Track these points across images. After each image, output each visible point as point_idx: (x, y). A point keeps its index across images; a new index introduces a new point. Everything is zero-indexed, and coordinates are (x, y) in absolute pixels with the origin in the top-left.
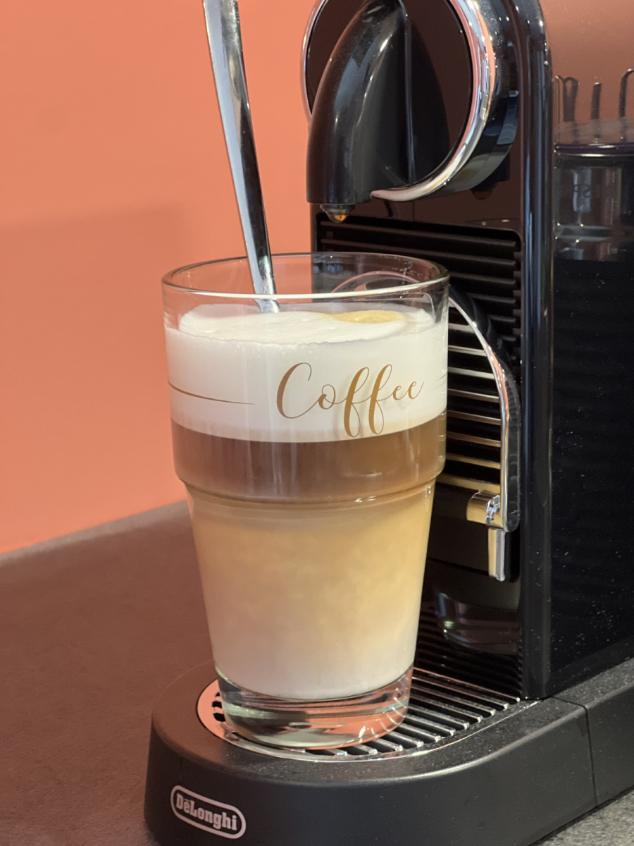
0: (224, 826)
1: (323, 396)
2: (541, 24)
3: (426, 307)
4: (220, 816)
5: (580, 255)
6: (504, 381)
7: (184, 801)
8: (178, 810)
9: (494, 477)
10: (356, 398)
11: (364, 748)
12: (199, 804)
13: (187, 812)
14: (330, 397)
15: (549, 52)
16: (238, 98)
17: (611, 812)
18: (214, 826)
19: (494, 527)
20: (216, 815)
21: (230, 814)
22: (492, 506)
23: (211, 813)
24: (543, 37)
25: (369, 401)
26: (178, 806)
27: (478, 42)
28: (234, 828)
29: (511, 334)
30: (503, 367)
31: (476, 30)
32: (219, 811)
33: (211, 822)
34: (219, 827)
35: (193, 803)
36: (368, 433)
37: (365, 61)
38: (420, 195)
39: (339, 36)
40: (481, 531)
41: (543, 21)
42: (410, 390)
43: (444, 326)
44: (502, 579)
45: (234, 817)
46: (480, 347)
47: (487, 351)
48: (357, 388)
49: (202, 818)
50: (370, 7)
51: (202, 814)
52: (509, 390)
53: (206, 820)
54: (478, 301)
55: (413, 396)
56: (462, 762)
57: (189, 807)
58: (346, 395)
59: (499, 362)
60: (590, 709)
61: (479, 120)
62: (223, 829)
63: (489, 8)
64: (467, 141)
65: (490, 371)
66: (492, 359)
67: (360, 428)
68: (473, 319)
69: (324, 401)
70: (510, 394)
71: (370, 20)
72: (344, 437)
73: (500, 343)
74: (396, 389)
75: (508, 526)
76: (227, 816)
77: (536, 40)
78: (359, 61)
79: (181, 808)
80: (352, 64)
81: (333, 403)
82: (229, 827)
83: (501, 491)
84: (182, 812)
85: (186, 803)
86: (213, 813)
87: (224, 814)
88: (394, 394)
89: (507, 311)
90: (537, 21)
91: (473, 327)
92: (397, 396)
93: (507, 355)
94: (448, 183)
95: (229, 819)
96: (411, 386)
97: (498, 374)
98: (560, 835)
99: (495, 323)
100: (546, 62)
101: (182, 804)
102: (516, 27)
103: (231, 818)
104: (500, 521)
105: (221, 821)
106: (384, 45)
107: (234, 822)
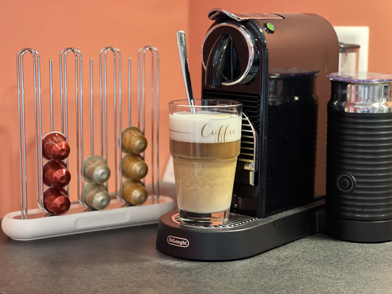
0: (183, 244)
1: (213, 132)
2: (265, 42)
3: (236, 113)
4: (182, 242)
5: (271, 104)
6: (255, 134)
7: (171, 239)
8: (169, 242)
9: (252, 158)
10: (221, 133)
11: (219, 226)
12: (176, 239)
13: (172, 242)
14: (214, 132)
15: (267, 49)
16: (184, 58)
17: (281, 248)
18: (180, 245)
19: (252, 171)
20: (181, 242)
21: (185, 241)
22: (251, 165)
23: (179, 241)
24: (266, 45)
25: (224, 134)
26: (169, 241)
27: (250, 46)
28: (186, 244)
29: (256, 120)
30: (255, 130)
31: (249, 42)
32: (182, 240)
33: (179, 243)
34: (181, 245)
35: (174, 239)
36: (223, 142)
37: (220, 51)
38: (233, 84)
39: (214, 43)
40: (248, 171)
41: (266, 41)
42: (233, 132)
43: (241, 118)
44: (253, 185)
45: (186, 241)
46: (249, 124)
47: (251, 125)
48: (221, 130)
49: (177, 243)
50: (222, 37)
51: (177, 242)
52: (256, 136)
53: (178, 243)
54: (247, 112)
55: (234, 133)
56: (244, 228)
57: (173, 241)
58: (218, 132)
59: (254, 128)
60: (276, 220)
61: (250, 66)
62: (183, 245)
63: (253, 38)
64: (246, 71)
65: (251, 130)
66: (252, 127)
67: (222, 140)
68: (247, 117)
69: (213, 133)
70: (256, 137)
71: (222, 40)
72: (217, 142)
73: (253, 123)
74: (230, 131)
75: (255, 170)
76: (184, 241)
77: (265, 45)
78: (219, 51)
79: (170, 241)
80: (217, 51)
81: (215, 134)
82: (184, 244)
83: (253, 162)
84: (171, 242)
85: (172, 240)
86: (180, 241)
87: (183, 241)
88: (230, 132)
89: (256, 114)
90: (264, 41)
91: (247, 118)
92: (231, 133)
93: (255, 126)
94: (240, 82)
95: (184, 242)
96: (234, 131)
97: (253, 131)
98: (268, 252)
99: (252, 118)
100: (267, 52)
101: (170, 240)
102: (259, 41)
103: (185, 242)
104: (253, 169)
105: (182, 243)
106: (225, 47)
107: (186, 243)
